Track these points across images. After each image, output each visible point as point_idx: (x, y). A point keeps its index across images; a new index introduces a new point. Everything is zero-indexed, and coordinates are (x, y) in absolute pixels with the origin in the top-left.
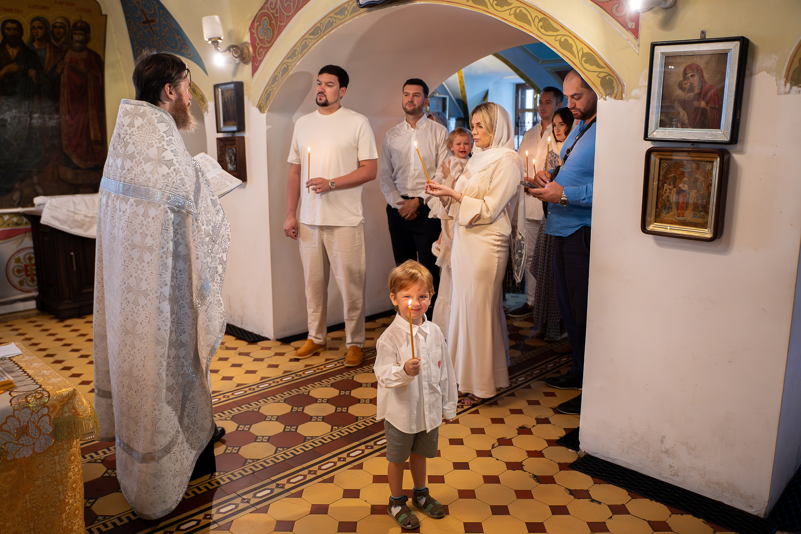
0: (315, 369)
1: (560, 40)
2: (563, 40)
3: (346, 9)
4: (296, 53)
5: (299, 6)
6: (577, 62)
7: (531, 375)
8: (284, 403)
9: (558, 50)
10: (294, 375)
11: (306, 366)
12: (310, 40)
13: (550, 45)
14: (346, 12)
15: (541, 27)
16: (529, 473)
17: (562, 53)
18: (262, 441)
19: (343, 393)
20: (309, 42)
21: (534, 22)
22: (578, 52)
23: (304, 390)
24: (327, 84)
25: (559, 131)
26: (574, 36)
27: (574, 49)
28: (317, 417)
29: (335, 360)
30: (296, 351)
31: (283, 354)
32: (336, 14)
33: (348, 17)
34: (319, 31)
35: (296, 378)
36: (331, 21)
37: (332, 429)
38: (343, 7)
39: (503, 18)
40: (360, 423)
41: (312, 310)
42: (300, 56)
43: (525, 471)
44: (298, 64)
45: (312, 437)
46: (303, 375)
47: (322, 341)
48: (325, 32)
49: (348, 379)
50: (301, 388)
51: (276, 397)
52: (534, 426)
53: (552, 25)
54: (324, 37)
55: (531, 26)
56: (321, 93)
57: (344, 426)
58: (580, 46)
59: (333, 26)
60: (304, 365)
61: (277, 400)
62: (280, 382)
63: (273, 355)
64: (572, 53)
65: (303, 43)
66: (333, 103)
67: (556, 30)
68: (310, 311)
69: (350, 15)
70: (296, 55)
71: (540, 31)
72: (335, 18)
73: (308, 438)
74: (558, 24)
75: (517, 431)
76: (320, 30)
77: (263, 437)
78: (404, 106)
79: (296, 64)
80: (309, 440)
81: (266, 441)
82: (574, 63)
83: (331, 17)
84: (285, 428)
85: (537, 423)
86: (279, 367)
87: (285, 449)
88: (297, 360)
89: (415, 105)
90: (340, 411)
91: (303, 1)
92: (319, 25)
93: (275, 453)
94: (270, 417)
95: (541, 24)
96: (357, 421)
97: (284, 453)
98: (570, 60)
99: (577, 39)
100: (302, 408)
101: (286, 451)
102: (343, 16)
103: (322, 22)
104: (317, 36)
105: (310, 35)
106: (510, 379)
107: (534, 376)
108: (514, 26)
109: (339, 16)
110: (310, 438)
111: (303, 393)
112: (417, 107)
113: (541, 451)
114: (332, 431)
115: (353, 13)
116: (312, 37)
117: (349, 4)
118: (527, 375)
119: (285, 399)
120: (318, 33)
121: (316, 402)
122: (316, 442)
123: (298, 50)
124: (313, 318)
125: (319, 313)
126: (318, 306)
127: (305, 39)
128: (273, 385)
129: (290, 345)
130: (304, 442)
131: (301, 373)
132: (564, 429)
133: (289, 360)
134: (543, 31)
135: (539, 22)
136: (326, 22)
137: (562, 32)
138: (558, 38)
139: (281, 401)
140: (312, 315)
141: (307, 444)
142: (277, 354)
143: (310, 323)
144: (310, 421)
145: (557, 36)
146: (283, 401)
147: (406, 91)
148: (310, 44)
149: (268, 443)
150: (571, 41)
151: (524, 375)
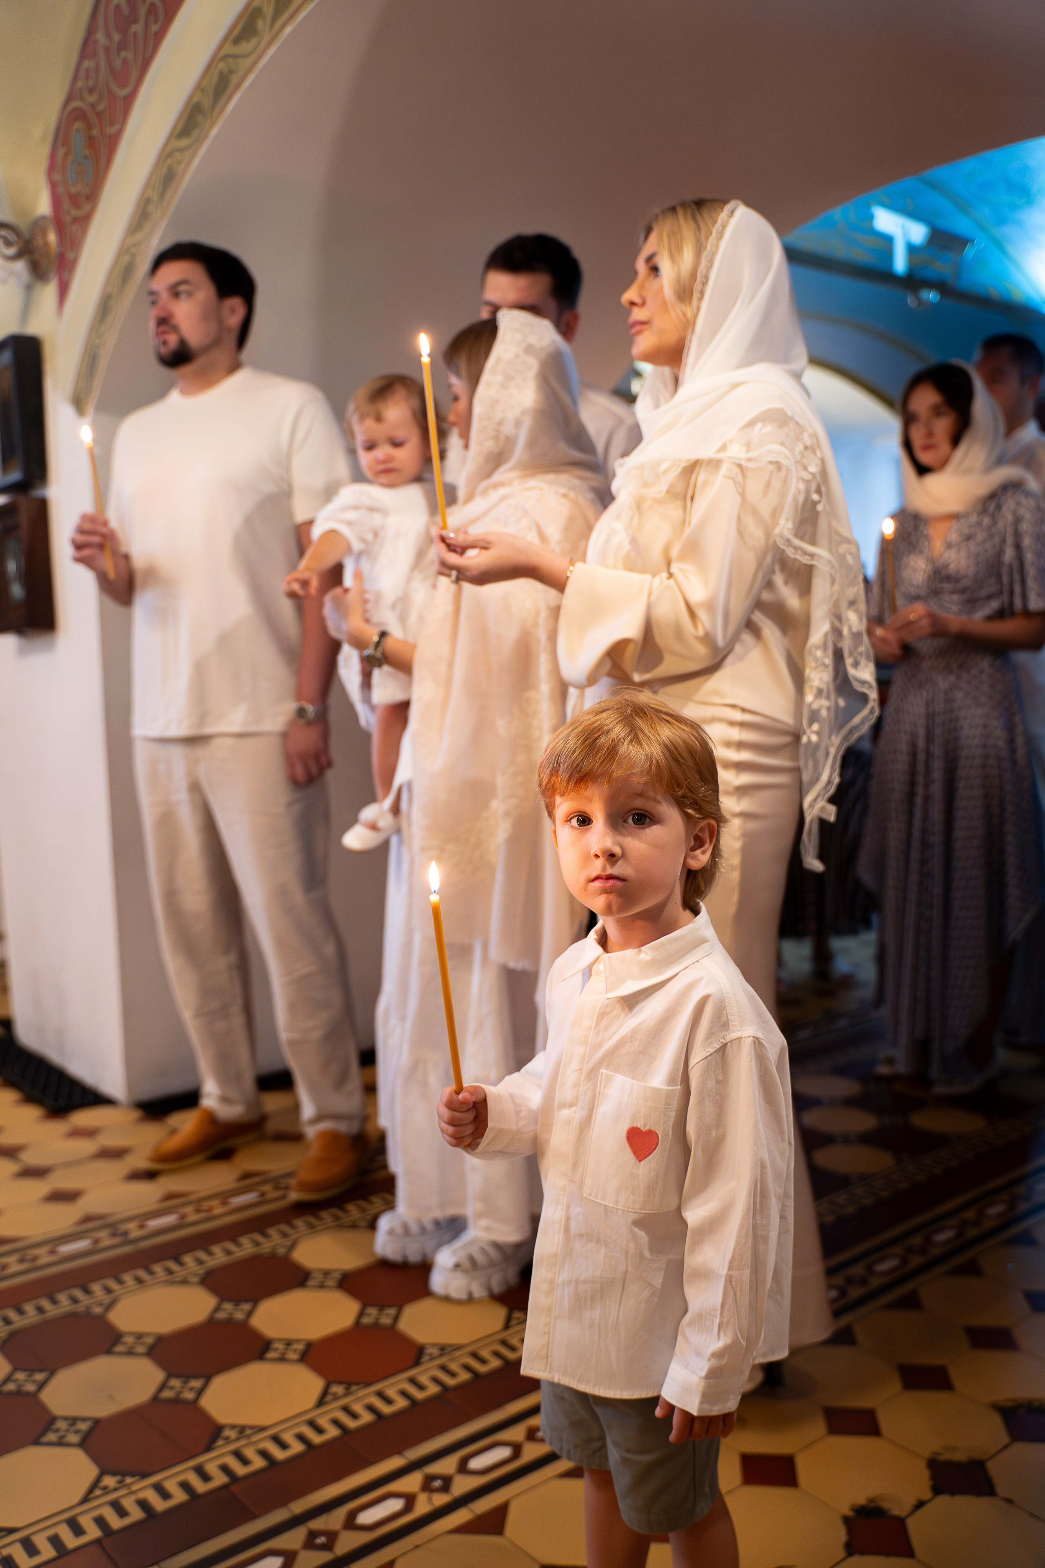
4: (151, 208)
7: (864, 1282)
19: (225, 1310)
23: (101, 1293)
24: (175, 292)
25: (930, 434)
28: (75, 1421)
42: (159, 214)
50: (94, 1285)
52: (920, 1504)
56: (164, 322)
66: (207, 349)
70: (150, 214)
75: (841, 1535)
85: (937, 1490)
106: (830, 1272)
107: (875, 1282)
118: (850, 1280)
121: (109, 1351)
151: (898, 1250)
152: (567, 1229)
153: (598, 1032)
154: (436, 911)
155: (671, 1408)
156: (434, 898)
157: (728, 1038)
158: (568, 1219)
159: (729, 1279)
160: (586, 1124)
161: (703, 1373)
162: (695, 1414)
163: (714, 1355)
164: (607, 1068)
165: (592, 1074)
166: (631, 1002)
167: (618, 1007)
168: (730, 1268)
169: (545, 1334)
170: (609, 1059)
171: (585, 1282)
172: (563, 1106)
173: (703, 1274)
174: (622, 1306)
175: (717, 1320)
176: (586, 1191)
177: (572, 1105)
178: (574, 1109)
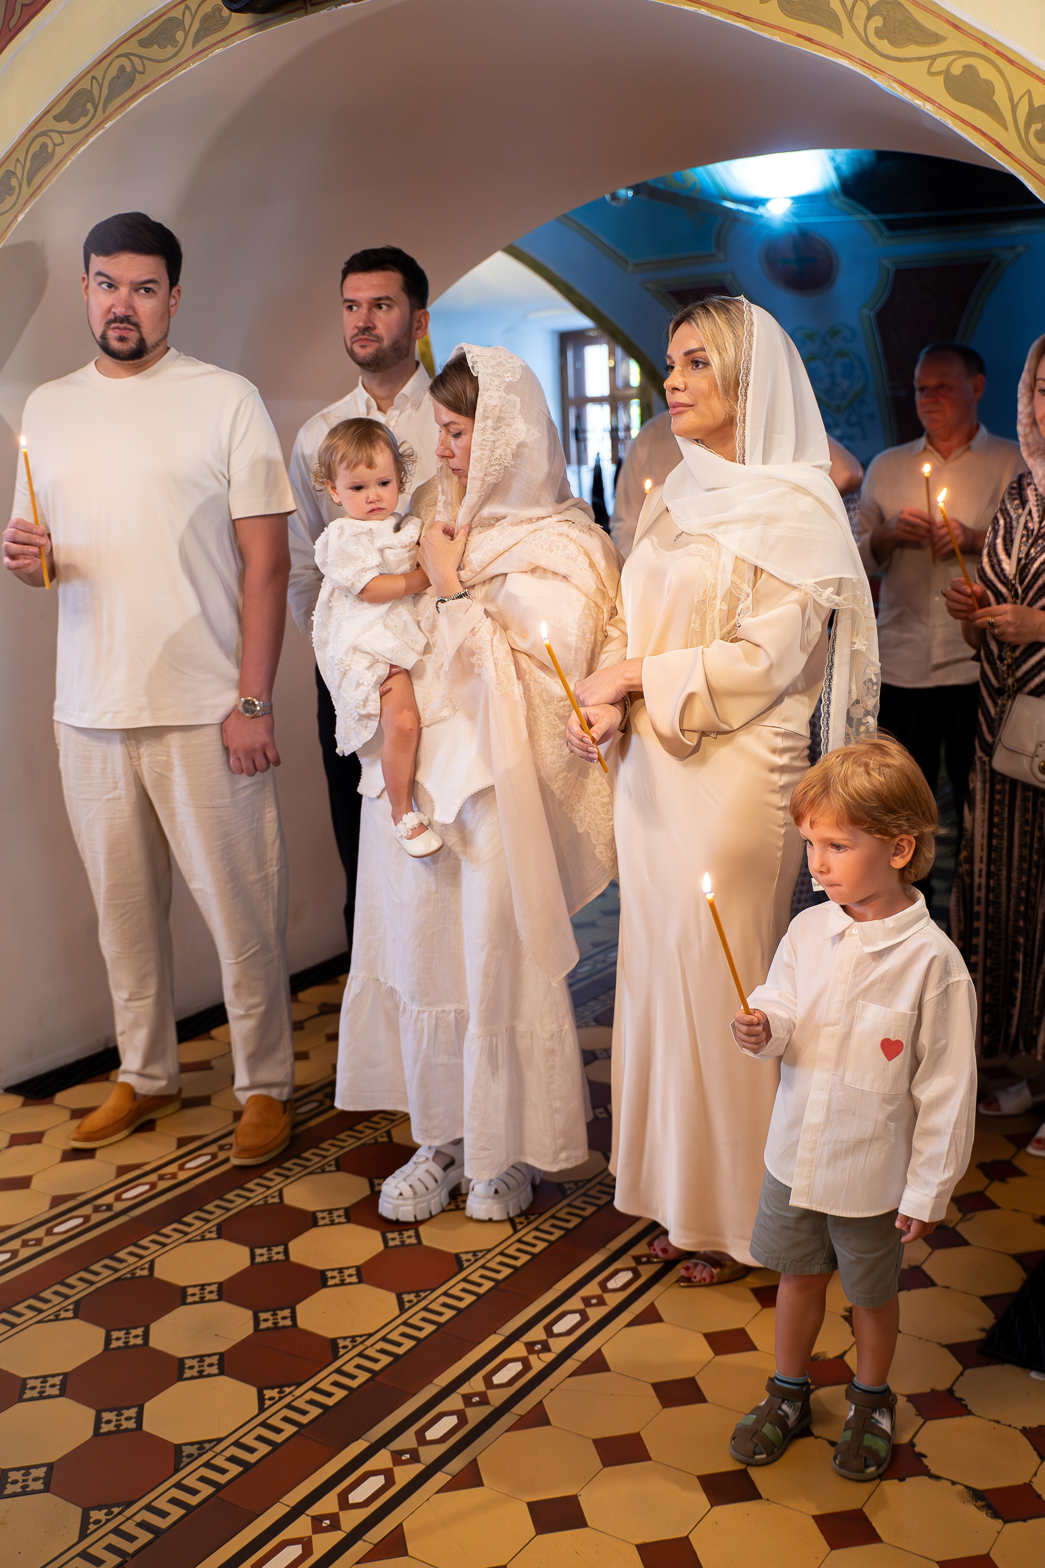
0: (153, 1178)
1: (947, 73)
2: (956, 70)
3: (178, 23)
4: (14, 182)
5: (12, 23)
6: (1009, 140)
8: (76, 1322)
9: (940, 107)
10: (87, 1210)
11: (122, 1170)
12: (57, 138)
13: (912, 90)
14: (180, 35)
15: (878, 33)
16: (954, 1483)
17: (955, 116)
18: (25, 1492)
19: (262, 1255)
20: (55, 145)
21: (850, 18)
22: (1014, 108)
23: (132, 1259)
26: (998, 53)
27: (1001, 98)
28: (201, 1358)
29: (207, 1139)
30: (76, 1122)
31: (35, 1138)
32: (144, 43)
33: (188, 51)
34: (89, 106)
35: (96, 1218)
36: (129, 69)
37: (261, 1399)
38: (170, 20)
39: (738, 15)
40: (348, 1361)
41: (125, 995)
42: (26, 191)
43: (937, 1478)
44: (20, 218)
45: (201, 1445)
46: (119, 1207)
47: (163, 1083)
48: (109, 110)
49: (266, 1203)
50: (121, 1255)
51: (46, 1301)
53: (915, 22)
54: (108, 125)
55: (840, 32)
57: (299, 1385)
58: (1020, 83)
59: (136, 86)
60: (113, 1171)
61: (49, 1310)
62: (48, 1242)
63: (6, 1144)
64: (993, 111)
65: (36, 147)
67: (937, 39)
68: (119, 997)
69: (195, 43)
70: (14, 188)
71: (872, 47)
72: (141, 58)
73: (187, 1450)
74: (940, 17)
76: (91, 99)
77: (27, 1470)
78: (349, 343)
79: (16, 216)
80: (192, 1458)
81: (39, 1485)
82: (998, 145)
83: (126, 55)
84: (98, 1422)
86: (34, 1184)
87: (116, 1510)
88: (89, 1154)
89: (379, 339)
90: (269, 1324)
91: (23, 5)
92: (85, 84)
93: (83, 1535)
94: (37, 1383)
95: (877, 21)
96: (336, 1357)
97: (117, 1531)
98: (984, 134)
99: (1011, 61)
100: (140, 1331)
101: (120, 1519)
102: (170, 50)
103: (98, 73)
104: (83, 121)
105: (58, 118)
108: (778, 38)
109: (154, 51)
110: (193, 1450)
111: (132, 1273)
112: (386, 343)
113: (950, 1391)
114: (262, 1409)
115: (206, 35)
116: (65, 126)
117: (187, 7)
119: (77, 1303)
120: (85, 113)
121: (184, 1303)
122: (220, 1462)
123: (19, 172)
124: (129, 1017)
125: (150, 1001)
126: (142, 979)
127: (44, 134)
128: (25, 1253)
129: (51, 1102)
130: (177, 1470)
131: (109, 1199)
132: (985, 1299)
133: (58, 1156)
134: (884, 45)
135: (868, 18)
136: (113, 72)
137: (954, 42)
138: (940, 65)
139: (63, 1314)
140: (126, 1008)
141: (190, 1474)
142: (17, 1140)
143: (123, 1033)
144: (181, 1378)
145: (934, 58)
146: (70, 1314)
147: (348, 295)
148: (60, 152)
149: (48, 1496)
150: (986, 72)
152: (828, 1108)
153: (856, 976)
154: (712, 906)
155: (908, 1218)
156: (710, 896)
157: (951, 981)
158: (830, 1100)
159: (953, 1135)
160: (846, 1037)
161: (934, 1195)
162: (927, 1221)
163: (941, 1184)
164: (863, 999)
165: (851, 1004)
166: (880, 955)
167: (869, 958)
168: (954, 1128)
169: (808, 1177)
170: (865, 993)
171: (841, 1142)
172: (827, 1025)
173: (932, 1133)
174: (868, 1157)
175: (944, 1162)
176: (847, 1081)
177: (835, 1024)
178: (836, 1027)
